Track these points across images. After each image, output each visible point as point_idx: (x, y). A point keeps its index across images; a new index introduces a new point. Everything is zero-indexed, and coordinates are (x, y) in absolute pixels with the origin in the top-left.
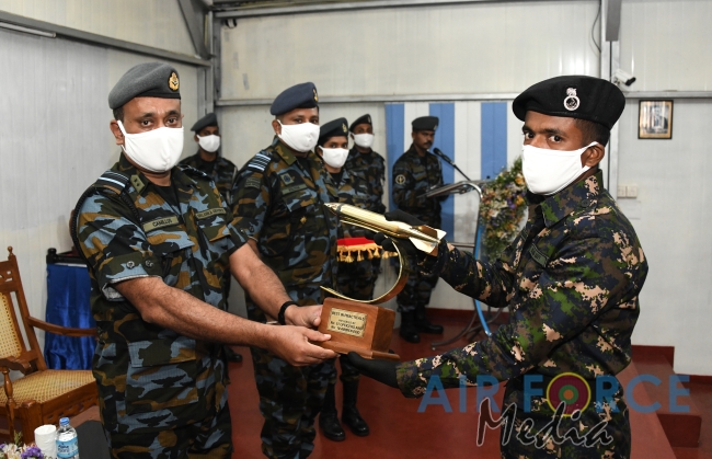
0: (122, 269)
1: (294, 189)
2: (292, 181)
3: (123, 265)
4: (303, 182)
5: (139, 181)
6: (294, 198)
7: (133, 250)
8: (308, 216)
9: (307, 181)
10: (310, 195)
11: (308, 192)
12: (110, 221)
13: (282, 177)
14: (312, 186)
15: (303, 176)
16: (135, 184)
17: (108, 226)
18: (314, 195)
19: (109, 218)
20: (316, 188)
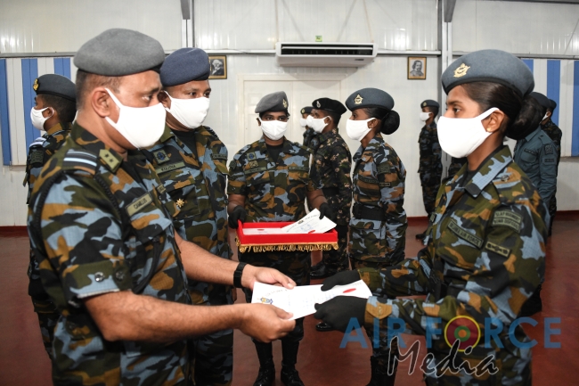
0: (89, 282)
1: (168, 168)
2: (167, 159)
3: (91, 277)
4: (180, 159)
5: (111, 156)
6: (167, 179)
7: (102, 258)
8: (184, 198)
9: (188, 159)
10: (189, 175)
11: (186, 172)
12: (82, 215)
13: (156, 154)
14: (195, 163)
15: (182, 153)
16: (107, 160)
17: (80, 220)
18: (195, 174)
19: (80, 210)
20: (199, 166)
